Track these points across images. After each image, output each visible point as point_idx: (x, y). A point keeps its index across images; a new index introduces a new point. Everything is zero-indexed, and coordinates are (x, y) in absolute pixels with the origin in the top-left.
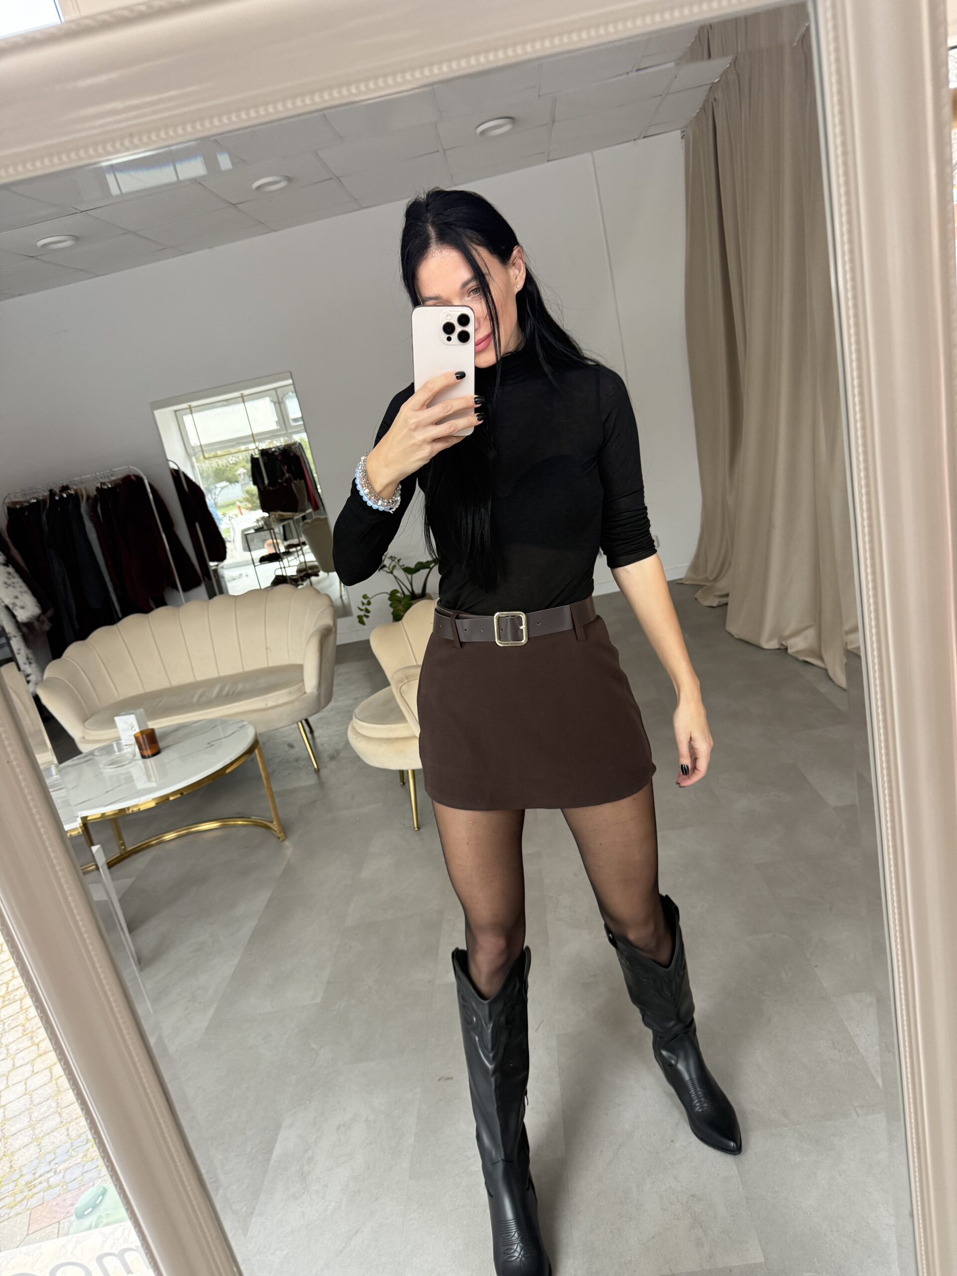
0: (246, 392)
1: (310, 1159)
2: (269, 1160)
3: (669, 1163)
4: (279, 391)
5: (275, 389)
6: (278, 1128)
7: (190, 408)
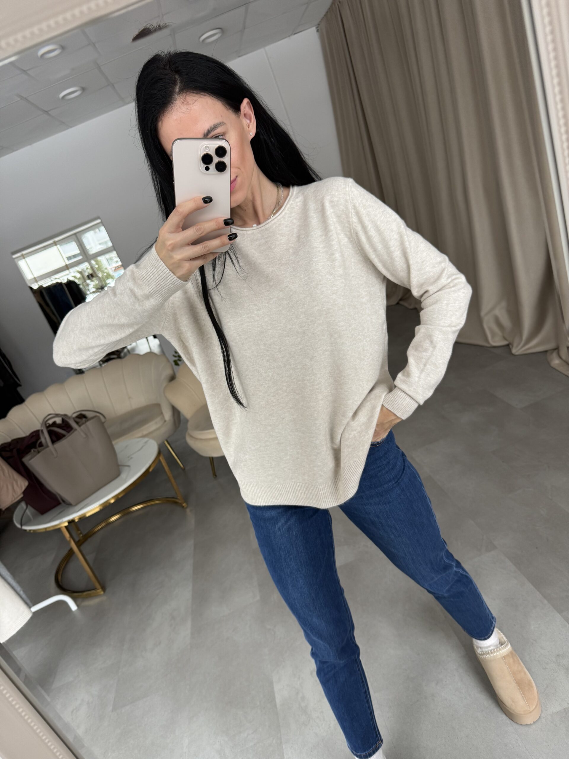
0: (57, 239)
1: (303, 698)
2: (275, 706)
3: (533, 640)
4: (78, 235)
5: (75, 234)
6: (271, 684)
7: (23, 255)
